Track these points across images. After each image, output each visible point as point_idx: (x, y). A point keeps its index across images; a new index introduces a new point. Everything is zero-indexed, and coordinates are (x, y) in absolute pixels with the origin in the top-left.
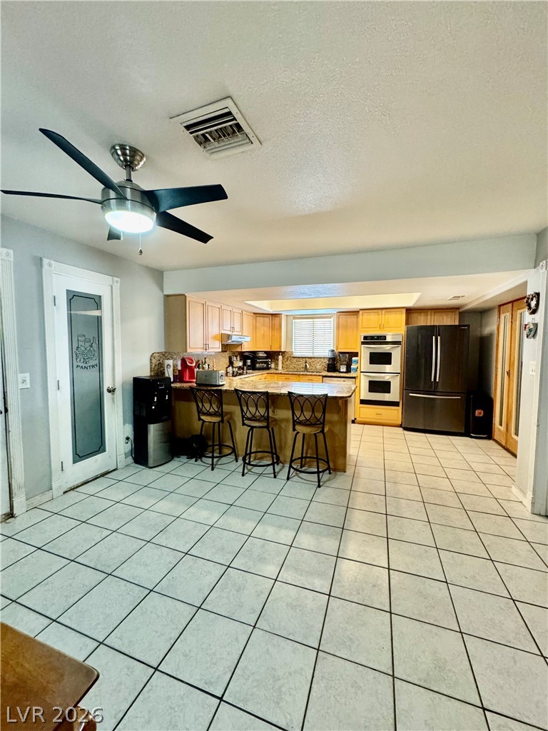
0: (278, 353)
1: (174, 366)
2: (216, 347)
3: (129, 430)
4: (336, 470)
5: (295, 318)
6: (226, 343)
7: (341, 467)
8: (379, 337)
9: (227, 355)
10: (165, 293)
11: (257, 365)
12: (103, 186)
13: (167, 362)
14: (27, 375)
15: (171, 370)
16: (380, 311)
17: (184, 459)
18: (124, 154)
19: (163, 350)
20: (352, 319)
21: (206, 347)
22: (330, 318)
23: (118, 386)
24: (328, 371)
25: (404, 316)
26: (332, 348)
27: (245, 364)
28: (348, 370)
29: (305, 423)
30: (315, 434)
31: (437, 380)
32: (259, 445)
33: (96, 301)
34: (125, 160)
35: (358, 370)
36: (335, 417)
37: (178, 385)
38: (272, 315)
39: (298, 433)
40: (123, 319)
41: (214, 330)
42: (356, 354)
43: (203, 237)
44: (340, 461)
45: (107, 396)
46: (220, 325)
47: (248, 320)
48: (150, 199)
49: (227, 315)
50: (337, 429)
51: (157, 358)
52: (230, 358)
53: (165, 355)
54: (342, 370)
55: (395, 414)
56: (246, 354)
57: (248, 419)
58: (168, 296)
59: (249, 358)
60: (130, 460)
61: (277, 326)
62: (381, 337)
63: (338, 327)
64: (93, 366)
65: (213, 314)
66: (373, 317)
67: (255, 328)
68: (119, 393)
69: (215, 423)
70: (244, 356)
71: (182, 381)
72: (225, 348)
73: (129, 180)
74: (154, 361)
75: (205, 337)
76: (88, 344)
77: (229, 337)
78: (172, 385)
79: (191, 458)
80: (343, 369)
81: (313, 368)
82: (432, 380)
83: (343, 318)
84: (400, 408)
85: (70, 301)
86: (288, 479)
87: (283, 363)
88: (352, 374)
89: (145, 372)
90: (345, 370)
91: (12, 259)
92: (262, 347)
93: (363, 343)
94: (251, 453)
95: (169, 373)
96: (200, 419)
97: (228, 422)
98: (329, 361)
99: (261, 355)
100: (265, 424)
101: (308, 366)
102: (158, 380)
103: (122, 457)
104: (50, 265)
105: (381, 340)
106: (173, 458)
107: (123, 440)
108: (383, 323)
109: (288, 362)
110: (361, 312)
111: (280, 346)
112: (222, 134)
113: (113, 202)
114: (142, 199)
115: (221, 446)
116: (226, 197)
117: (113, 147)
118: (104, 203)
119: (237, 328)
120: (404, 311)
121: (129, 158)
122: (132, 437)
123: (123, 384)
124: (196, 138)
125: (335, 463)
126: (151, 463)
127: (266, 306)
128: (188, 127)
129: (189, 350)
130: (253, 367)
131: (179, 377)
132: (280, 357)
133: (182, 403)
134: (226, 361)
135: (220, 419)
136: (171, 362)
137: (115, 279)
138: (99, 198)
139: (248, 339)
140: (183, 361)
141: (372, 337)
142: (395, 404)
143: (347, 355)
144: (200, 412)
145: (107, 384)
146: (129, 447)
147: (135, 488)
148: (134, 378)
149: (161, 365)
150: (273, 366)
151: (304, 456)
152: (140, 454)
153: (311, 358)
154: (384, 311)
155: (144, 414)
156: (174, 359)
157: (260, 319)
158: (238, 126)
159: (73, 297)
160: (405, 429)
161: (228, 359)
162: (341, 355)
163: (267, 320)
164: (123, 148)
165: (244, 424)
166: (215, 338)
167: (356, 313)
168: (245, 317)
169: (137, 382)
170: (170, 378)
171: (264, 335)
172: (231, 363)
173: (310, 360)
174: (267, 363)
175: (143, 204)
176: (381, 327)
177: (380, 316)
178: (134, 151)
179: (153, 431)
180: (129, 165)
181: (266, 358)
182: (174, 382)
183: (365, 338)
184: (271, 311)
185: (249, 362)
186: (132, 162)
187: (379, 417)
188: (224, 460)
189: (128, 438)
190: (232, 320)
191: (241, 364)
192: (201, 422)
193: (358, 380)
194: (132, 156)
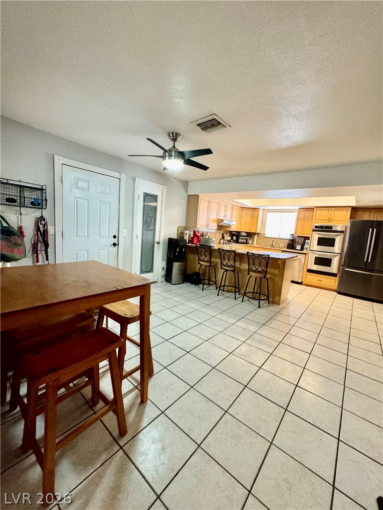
0: (254, 234)
1: (189, 235)
2: (214, 226)
3: (164, 264)
4: (273, 303)
5: (268, 211)
6: (220, 224)
7: (277, 302)
8: (327, 227)
9: (221, 232)
10: (189, 194)
11: (240, 240)
12: (163, 151)
13: (186, 232)
14: (126, 230)
15: (187, 236)
16: (330, 209)
17: (189, 284)
18: (173, 136)
19: (184, 225)
20: (309, 213)
21: (207, 225)
22: (294, 212)
23: (161, 241)
24: (288, 248)
25: (349, 213)
26: (293, 233)
27: (232, 239)
28: (302, 249)
29: (256, 271)
30: (260, 278)
31: (369, 261)
32: (230, 282)
33: (154, 198)
34: (173, 138)
35: (309, 249)
36: (277, 272)
37: (190, 244)
38: (253, 208)
39: (251, 276)
40: (166, 208)
41: (214, 216)
42: (308, 238)
43: (205, 168)
44: (276, 298)
45: (156, 245)
46: (218, 213)
47: (236, 212)
48: (181, 154)
49: (223, 208)
50: (277, 279)
51: (181, 228)
52: (223, 234)
53: (186, 228)
54: (297, 248)
55: (333, 282)
56: (234, 233)
57: (224, 265)
58: (190, 195)
59: (235, 235)
60: (164, 279)
61: (256, 216)
62: (328, 227)
63: (298, 219)
64: (151, 230)
65: (214, 207)
66: (325, 213)
67: (241, 217)
68: (161, 244)
69: (207, 266)
70: (232, 234)
71: (192, 243)
72: (220, 227)
73: (174, 147)
74: (179, 231)
75: (208, 220)
76: (150, 219)
77: (222, 221)
78: (187, 244)
79: (193, 284)
80: (299, 247)
81: (278, 246)
82: (365, 260)
83: (303, 213)
84: (337, 279)
85: (144, 197)
86: (242, 301)
87: (257, 241)
88: (304, 251)
89: (175, 236)
90: (299, 249)
91: (125, 179)
92: (244, 229)
93: (314, 230)
94: (224, 286)
95: (186, 238)
96: (199, 263)
97: (214, 267)
98: (289, 242)
99: (243, 234)
100: (233, 269)
101: (274, 244)
102: (180, 240)
103: (160, 277)
104: (138, 181)
105: (328, 229)
106: (183, 283)
107: (161, 269)
108: (332, 217)
109: (261, 240)
110: (315, 209)
111: (256, 229)
112: (213, 126)
113: (167, 157)
114: (178, 155)
115: (209, 280)
116: (212, 153)
117: (169, 133)
118: (163, 157)
119: (229, 215)
120: (350, 209)
121: (174, 137)
122: (165, 268)
123: (164, 240)
124: (201, 129)
125: (273, 299)
126: (173, 283)
127: (248, 203)
128: (198, 125)
129: (198, 226)
130: (237, 242)
131: (191, 241)
132: (256, 236)
133: (191, 255)
134: (219, 236)
135: (209, 264)
136: (188, 232)
137: (165, 187)
138: (162, 155)
139: (234, 223)
140: (194, 232)
141: (321, 227)
142: (334, 275)
143: (303, 239)
144: (199, 259)
145: (157, 239)
146: (163, 273)
147: (165, 290)
148: (169, 238)
149: (182, 233)
150: (250, 242)
151: (255, 291)
152: (168, 277)
153: (277, 239)
154: (333, 209)
155: (172, 257)
156: (190, 231)
157: (245, 211)
158: (219, 122)
159: (146, 196)
160: (339, 293)
161: (221, 235)
162: (298, 238)
163: (249, 211)
164: (173, 134)
165: (221, 268)
166: (213, 221)
167: (312, 209)
168: (234, 209)
169: (170, 240)
170: (186, 240)
171: (246, 222)
172: (223, 237)
173: (276, 240)
174: (247, 240)
175: (178, 157)
176: (330, 220)
177: (330, 212)
178: (177, 134)
179: (176, 266)
180: (175, 140)
181: (247, 236)
182: (188, 243)
183: (316, 227)
184: (252, 206)
185: (235, 238)
186: (176, 139)
187: (320, 282)
188: (211, 287)
189: (163, 268)
190: (226, 210)
191: (229, 238)
192: (200, 265)
193: (307, 256)
194: (176, 137)
